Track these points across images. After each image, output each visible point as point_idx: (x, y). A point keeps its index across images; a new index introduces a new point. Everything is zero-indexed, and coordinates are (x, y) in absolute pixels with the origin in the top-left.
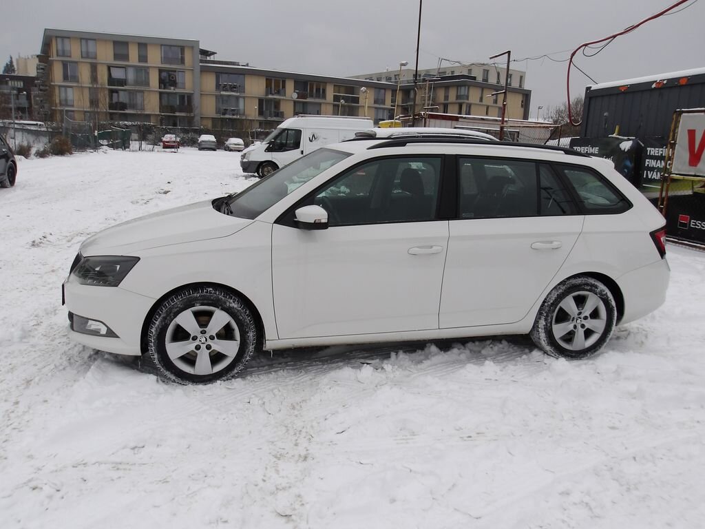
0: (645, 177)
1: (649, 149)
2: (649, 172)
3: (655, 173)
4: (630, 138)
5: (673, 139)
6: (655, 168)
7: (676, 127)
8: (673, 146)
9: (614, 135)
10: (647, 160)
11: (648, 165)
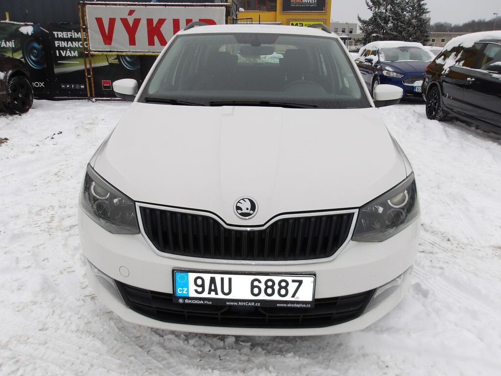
0: (58, 55)
1: (55, 33)
2: (61, 51)
3: (68, 52)
4: (28, 23)
5: (84, 25)
6: (68, 48)
7: (84, 15)
8: (85, 30)
9: (7, 21)
10: (56, 42)
11: (59, 46)
